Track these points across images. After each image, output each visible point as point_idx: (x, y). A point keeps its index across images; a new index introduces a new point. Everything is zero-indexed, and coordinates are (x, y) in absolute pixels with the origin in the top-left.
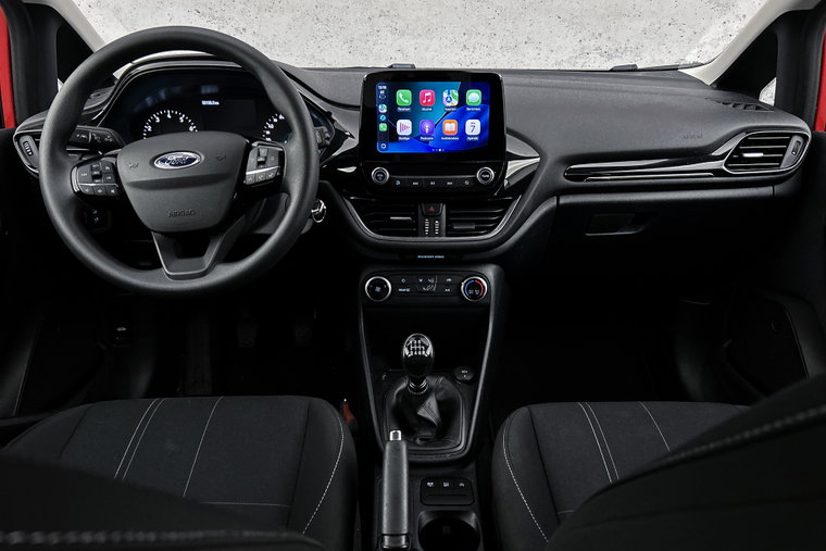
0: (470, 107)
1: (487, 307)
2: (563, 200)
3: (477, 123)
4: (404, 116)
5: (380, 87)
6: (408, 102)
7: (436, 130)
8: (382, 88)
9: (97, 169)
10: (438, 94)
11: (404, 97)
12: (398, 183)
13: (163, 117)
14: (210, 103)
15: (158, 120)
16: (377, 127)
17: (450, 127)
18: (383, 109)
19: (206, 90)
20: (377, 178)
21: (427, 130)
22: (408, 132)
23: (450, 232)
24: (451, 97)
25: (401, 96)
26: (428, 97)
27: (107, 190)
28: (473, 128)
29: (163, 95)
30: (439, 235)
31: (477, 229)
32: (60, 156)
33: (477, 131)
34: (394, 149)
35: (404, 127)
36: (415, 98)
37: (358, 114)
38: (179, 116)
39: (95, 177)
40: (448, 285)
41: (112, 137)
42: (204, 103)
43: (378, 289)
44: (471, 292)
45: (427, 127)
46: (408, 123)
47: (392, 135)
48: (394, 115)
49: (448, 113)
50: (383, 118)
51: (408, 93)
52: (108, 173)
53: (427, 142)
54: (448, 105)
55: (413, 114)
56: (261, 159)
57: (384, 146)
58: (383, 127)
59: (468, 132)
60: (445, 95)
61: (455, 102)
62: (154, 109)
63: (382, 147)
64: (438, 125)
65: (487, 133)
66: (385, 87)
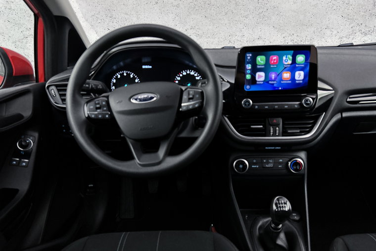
0: (298, 64)
1: (303, 175)
2: (345, 115)
3: (302, 73)
4: (260, 70)
5: (248, 55)
6: (263, 62)
7: (278, 78)
8: (249, 56)
9: (98, 104)
10: (280, 58)
11: (261, 60)
12: (256, 107)
13: (122, 75)
14: (146, 67)
15: (119, 76)
16: (245, 76)
17: (287, 75)
18: (249, 67)
19: (145, 60)
20: (245, 105)
21: (273, 78)
22: (263, 79)
23: (285, 133)
24: (287, 59)
25: (259, 59)
26: (275, 60)
27: (104, 115)
28: (300, 76)
29: (122, 64)
30: (278, 136)
31: (301, 132)
32: (78, 97)
33: (302, 77)
34: (254, 88)
35: (260, 77)
36: (267, 60)
37: (234, 70)
38: (130, 74)
39: (97, 108)
40: (280, 163)
41: (102, 86)
42: (144, 67)
43: (241, 166)
44: (295, 167)
45: (273, 76)
46: (262, 74)
47: (253, 81)
48: (255, 70)
49: (285, 68)
50: (249, 72)
51: (263, 57)
52: (104, 106)
53: (273, 84)
54: (286, 63)
55: (266, 69)
56: (191, 96)
57: (248, 87)
58: (248, 77)
59: (297, 77)
60: (284, 58)
61: (290, 62)
62: (118, 71)
63: (247, 88)
64: (279, 75)
65: (307, 79)
66: (251, 55)
